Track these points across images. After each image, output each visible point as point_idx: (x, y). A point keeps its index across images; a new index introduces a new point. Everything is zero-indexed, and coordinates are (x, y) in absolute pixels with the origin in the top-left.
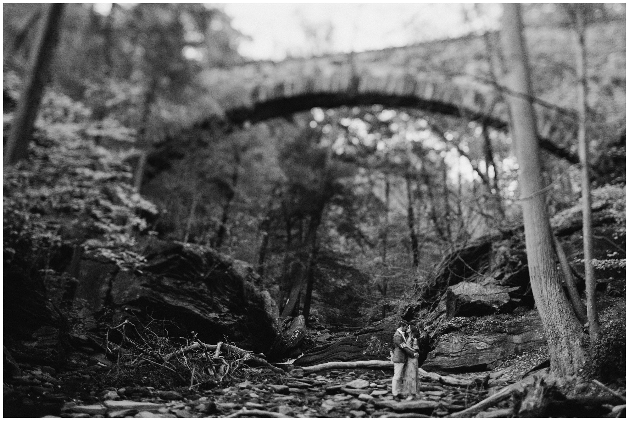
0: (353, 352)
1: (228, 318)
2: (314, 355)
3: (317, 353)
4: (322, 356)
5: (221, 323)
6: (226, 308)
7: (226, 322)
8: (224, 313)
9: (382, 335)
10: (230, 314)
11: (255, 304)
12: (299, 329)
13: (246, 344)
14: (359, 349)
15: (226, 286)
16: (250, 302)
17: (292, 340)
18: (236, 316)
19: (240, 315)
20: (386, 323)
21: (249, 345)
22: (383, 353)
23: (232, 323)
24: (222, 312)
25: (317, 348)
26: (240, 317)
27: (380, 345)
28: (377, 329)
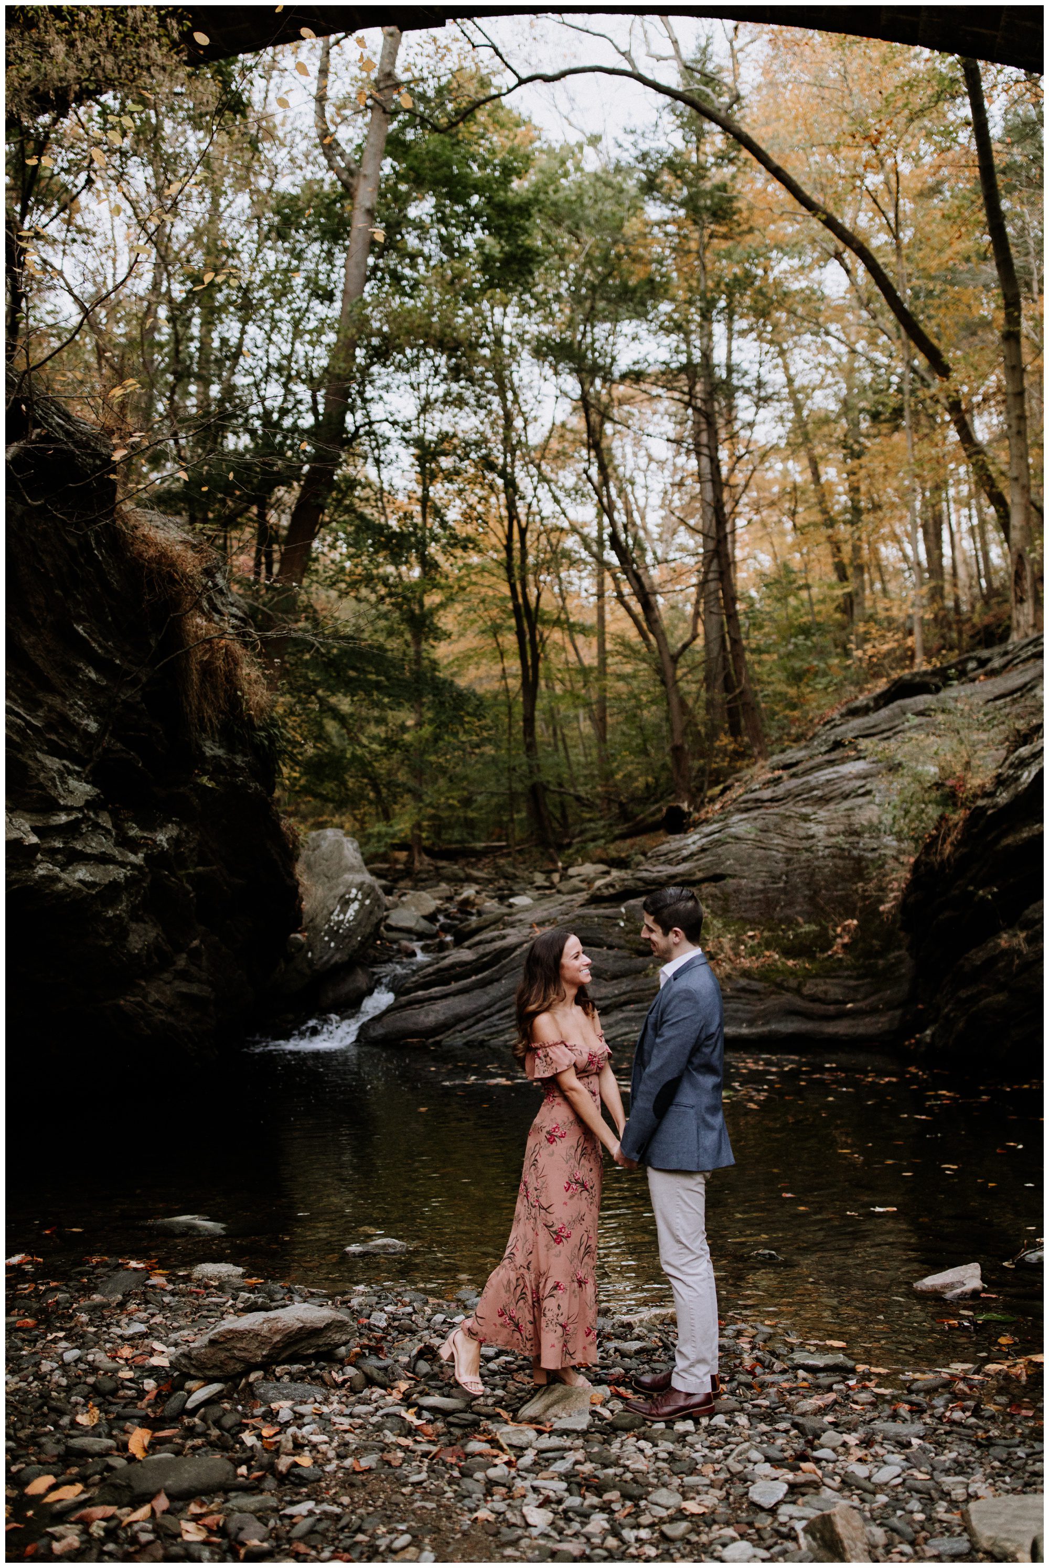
0: (615, 977)
1: (96, 844)
2: (445, 996)
3: (454, 986)
4: (481, 998)
5: (58, 879)
6: (79, 776)
7: (82, 873)
8: (68, 809)
9: (726, 898)
10: (105, 820)
11: (239, 760)
12: (360, 887)
13: (184, 988)
14: (639, 961)
15: (80, 629)
16: (212, 749)
17: (333, 934)
18: (134, 832)
19: (162, 826)
20: (734, 848)
21: (195, 989)
22: (746, 973)
23: (119, 874)
24: (53, 806)
25: (453, 966)
26: (161, 838)
27: (726, 941)
28: (700, 875)
